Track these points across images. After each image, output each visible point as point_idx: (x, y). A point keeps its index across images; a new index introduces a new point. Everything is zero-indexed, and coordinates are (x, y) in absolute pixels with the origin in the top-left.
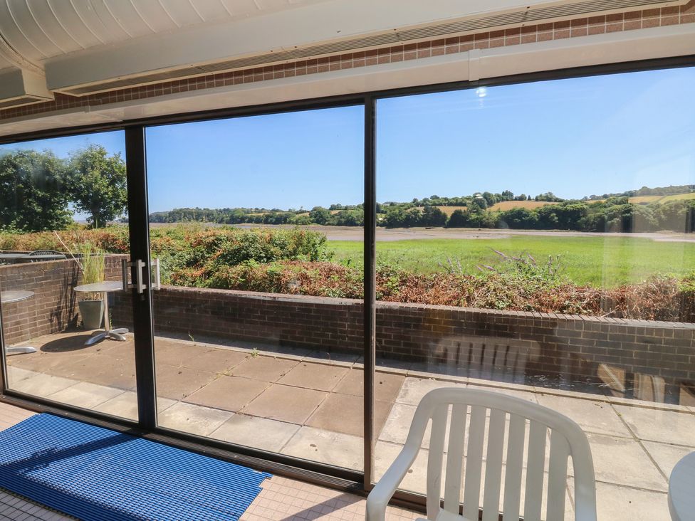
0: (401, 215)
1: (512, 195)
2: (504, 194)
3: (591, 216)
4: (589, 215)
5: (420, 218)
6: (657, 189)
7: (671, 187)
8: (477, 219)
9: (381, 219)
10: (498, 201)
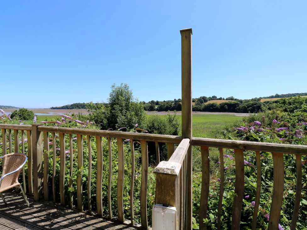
0: (164, 106)
1: (216, 97)
2: (213, 97)
3: (241, 106)
4: (240, 106)
5: (172, 107)
6: (282, 95)
7: (289, 94)
8: (196, 107)
9: (156, 108)
10: (210, 100)
